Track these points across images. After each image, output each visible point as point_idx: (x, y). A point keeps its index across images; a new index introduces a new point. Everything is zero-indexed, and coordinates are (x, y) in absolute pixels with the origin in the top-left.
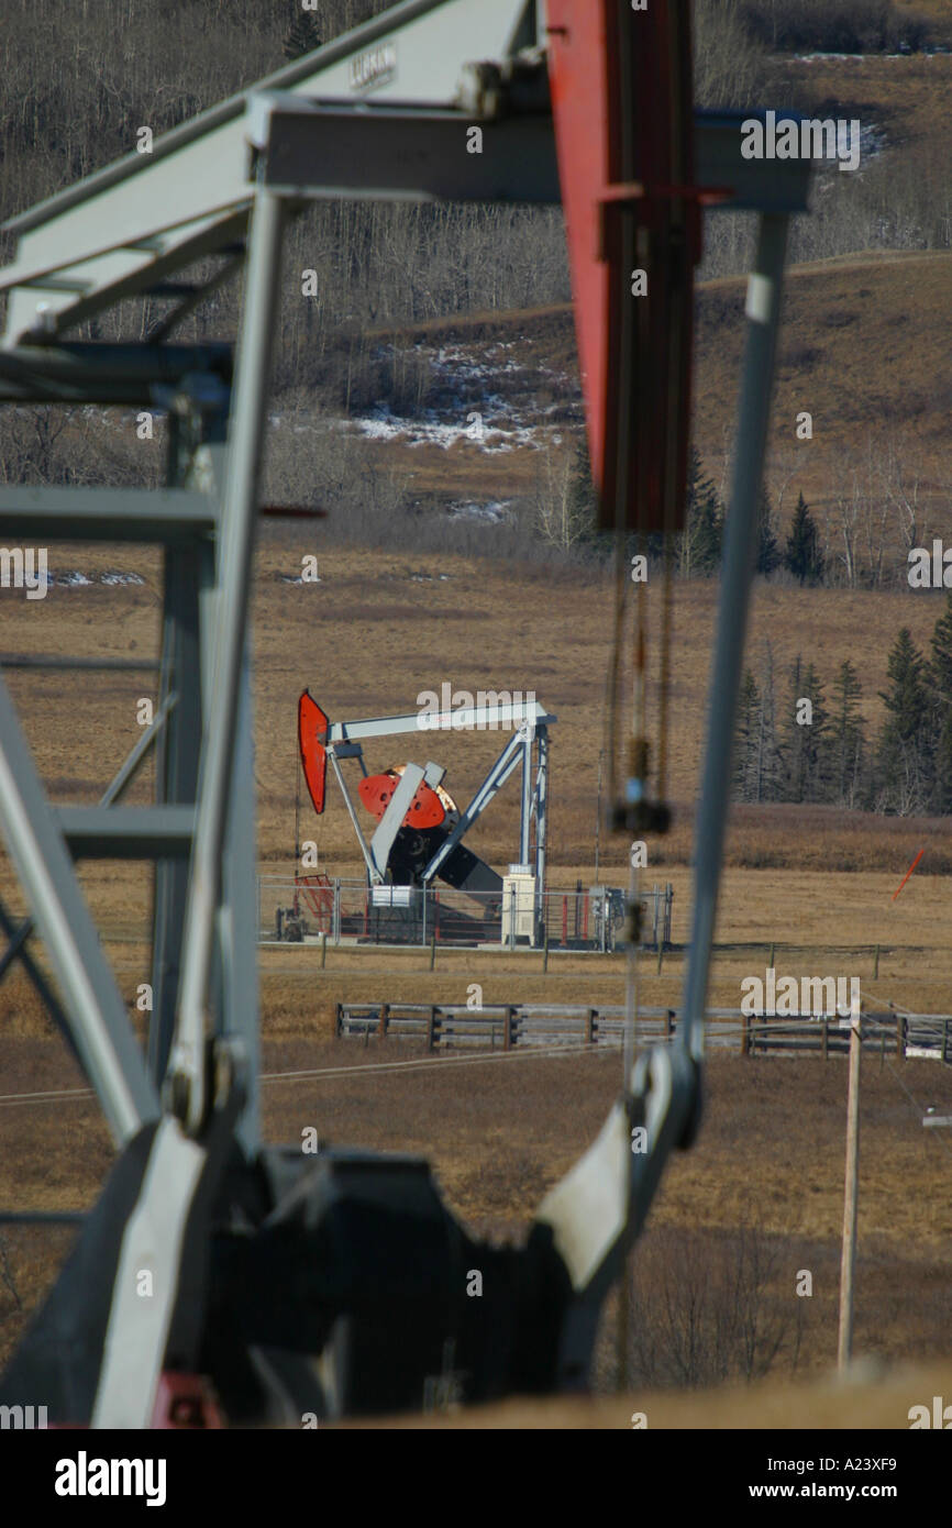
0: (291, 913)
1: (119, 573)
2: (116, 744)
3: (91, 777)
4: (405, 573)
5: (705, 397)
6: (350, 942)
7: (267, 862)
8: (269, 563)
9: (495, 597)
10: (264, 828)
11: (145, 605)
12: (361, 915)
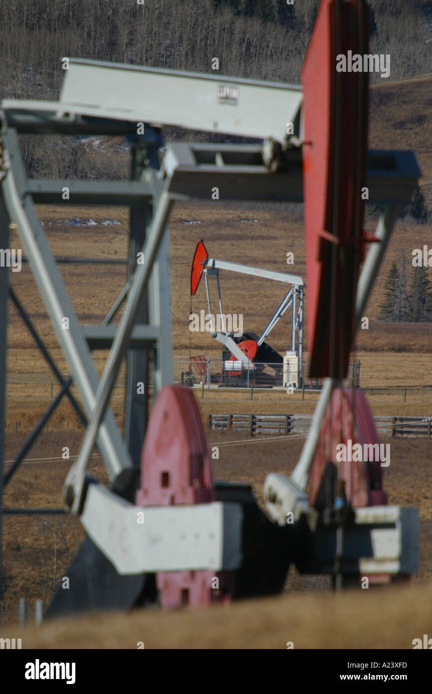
0: (188, 373)
1: (109, 220)
2: (109, 297)
3: (98, 312)
4: (238, 219)
5: (374, 138)
6: (215, 387)
7: (177, 350)
8: (177, 214)
9: (280, 230)
10: (175, 335)
11: (121, 234)
12: (219, 374)
